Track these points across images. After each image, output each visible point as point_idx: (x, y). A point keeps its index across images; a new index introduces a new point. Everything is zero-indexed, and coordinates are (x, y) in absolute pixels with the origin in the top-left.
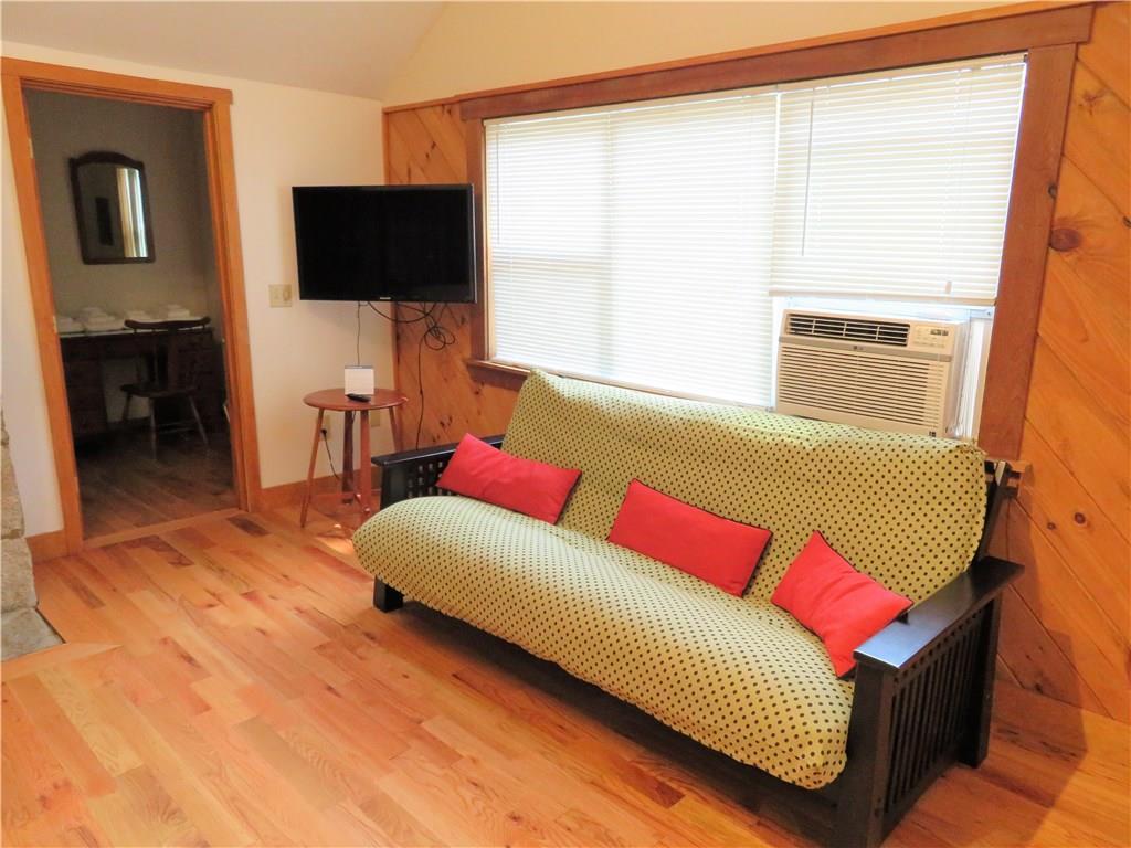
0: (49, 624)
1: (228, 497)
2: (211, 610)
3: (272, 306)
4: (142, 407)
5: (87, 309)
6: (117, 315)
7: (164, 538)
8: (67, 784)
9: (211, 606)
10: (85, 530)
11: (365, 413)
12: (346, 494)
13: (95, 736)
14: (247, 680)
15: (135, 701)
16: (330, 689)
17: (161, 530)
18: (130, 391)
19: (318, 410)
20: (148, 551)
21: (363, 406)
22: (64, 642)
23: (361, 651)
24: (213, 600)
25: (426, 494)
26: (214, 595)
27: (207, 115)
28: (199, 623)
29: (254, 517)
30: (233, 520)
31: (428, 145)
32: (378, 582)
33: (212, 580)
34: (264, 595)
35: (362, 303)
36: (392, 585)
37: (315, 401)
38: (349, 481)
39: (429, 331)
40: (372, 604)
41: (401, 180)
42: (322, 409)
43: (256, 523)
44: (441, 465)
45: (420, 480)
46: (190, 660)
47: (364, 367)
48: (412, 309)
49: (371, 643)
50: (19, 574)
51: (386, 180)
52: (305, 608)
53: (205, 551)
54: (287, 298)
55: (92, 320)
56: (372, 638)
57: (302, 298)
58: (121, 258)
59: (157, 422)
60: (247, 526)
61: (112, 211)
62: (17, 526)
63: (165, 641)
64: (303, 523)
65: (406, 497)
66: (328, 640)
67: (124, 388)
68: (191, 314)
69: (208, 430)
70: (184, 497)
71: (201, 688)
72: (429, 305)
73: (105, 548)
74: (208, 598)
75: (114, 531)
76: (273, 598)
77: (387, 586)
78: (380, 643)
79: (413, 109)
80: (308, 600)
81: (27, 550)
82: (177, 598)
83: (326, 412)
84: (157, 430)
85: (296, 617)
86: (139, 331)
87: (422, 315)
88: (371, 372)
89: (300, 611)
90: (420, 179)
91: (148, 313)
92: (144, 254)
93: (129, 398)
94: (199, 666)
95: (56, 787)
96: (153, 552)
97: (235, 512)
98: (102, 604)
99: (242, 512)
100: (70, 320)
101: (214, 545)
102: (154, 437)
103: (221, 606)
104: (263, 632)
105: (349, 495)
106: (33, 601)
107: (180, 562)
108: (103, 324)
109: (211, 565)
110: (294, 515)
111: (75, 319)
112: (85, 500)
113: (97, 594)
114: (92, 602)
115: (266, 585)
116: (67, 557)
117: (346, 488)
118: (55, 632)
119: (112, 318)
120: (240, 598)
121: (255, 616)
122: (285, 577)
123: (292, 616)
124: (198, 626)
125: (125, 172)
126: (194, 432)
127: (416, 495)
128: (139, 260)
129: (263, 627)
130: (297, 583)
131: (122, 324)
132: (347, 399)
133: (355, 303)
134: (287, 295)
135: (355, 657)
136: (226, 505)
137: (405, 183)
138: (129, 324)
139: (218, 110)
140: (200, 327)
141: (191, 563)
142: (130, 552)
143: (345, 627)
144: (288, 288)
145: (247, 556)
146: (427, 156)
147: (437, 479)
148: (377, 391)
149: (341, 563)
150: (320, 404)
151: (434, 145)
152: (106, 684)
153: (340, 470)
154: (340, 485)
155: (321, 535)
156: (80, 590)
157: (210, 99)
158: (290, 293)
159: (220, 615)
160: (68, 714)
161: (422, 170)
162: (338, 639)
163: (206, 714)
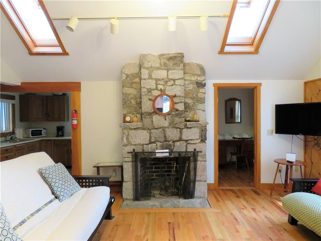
0: (209, 203)
1: (252, 184)
2: (243, 210)
3: (267, 135)
4: (234, 158)
5: (225, 134)
6: (231, 136)
7: (235, 190)
8: (208, 236)
9: (243, 209)
10: (218, 184)
11: (291, 166)
12: (285, 189)
13: (214, 229)
14: (249, 229)
15: (223, 225)
16: (270, 239)
17: (235, 188)
18: (232, 154)
19: (278, 164)
20: (231, 192)
21: (291, 164)
22: (211, 207)
23: (281, 232)
24: (244, 208)
25: (307, 192)
26: (244, 207)
27: (255, 89)
28: (240, 212)
29: (258, 191)
30: (252, 190)
31: (318, 91)
32: (289, 215)
33: (244, 203)
34: (257, 210)
35: (294, 135)
36: (294, 217)
37: (277, 161)
38: (286, 186)
39: (315, 144)
40: (287, 221)
41: (309, 101)
42: (279, 164)
43: (258, 192)
44: (313, 184)
45: (306, 188)
46: (236, 220)
47: (293, 153)
48: (310, 138)
49: (285, 231)
50: (205, 190)
51: (304, 101)
52: (268, 217)
53: (244, 196)
54: (272, 133)
55: (226, 136)
56: (286, 230)
57: (276, 133)
58: (234, 122)
59: (237, 162)
60: (256, 192)
61: (234, 111)
62: (206, 180)
63: (232, 214)
64: (271, 195)
65: (300, 191)
66: (272, 226)
67: (231, 153)
68: (249, 136)
69: (250, 166)
70: (241, 182)
71: (238, 227)
72: (316, 137)
73: (222, 190)
74: (243, 207)
75: (224, 186)
76: (259, 212)
77: (292, 217)
78: (288, 232)
79: (314, 81)
80: (269, 215)
81: (207, 185)
82: (236, 205)
83: (280, 165)
84: (237, 164)
85: (265, 218)
86: (235, 140)
87: (313, 139)
88: (295, 155)
89: (266, 217)
90: (315, 101)
91: (238, 135)
92: (239, 121)
93: (232, 156)
94: (238, 222)
95: (206, 236)
96: (232, 193)
97: (253, 188)
98: (220, 202)
99: (255, 188)
100: (221, 136)
101: (246, 195)
102: (236, 166)
103: (246, 210)
104: (255, 219)
105: (285, 190)
106: (206, 197)
107: (238, 197)
108: (228, 138)
109: (245, 199)
110: (269, 192)
111: (222, 136)
112: (219, 178)
113: (219, 200)
114: (218, 201)
115: (258, 208)
116: (214, 190)
117: (285, 188)
118: (210, 205)
119: (230, 136)
120: (251, 209)
121: (253, 215)
122: (263, 207)
123: (263, 217)
124: (239, 212)
125: (237, 102)
126: (246, 166)
127: (304, 191)
128: (238, 123)
129: (255, 218)
130: (267, 210)
131: (232, 138)
132: (287, 162)
133: (291, 135)
134: (272, 132)
135: (279, 233)
136: (251, 186)
137: (310, 102)
138: (234, 138)
139: (258, 88)
140: (250, 140)
141: (240, 198)
142: (227, 192)
143: (278, 225)
144: (272, 131)
145: (254, 199)
146: (318, 94)
147: (312, 189)
148: (296, 161)
149: (280, 208)
150: (278, 163)
151: (320, 90)
152: (218, 219)
153: (284, 182)
154: (283, 186)
155: (276, 199)
156: (216, 197)
157: (256, 86)
158: (273, 132)
159: (245, 211)
160: (210, 222)
161: (316, 97)
162: (275, 227)
163: (238, 233)
